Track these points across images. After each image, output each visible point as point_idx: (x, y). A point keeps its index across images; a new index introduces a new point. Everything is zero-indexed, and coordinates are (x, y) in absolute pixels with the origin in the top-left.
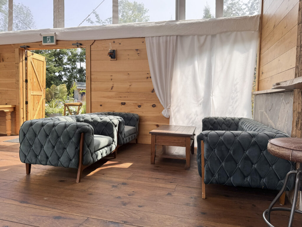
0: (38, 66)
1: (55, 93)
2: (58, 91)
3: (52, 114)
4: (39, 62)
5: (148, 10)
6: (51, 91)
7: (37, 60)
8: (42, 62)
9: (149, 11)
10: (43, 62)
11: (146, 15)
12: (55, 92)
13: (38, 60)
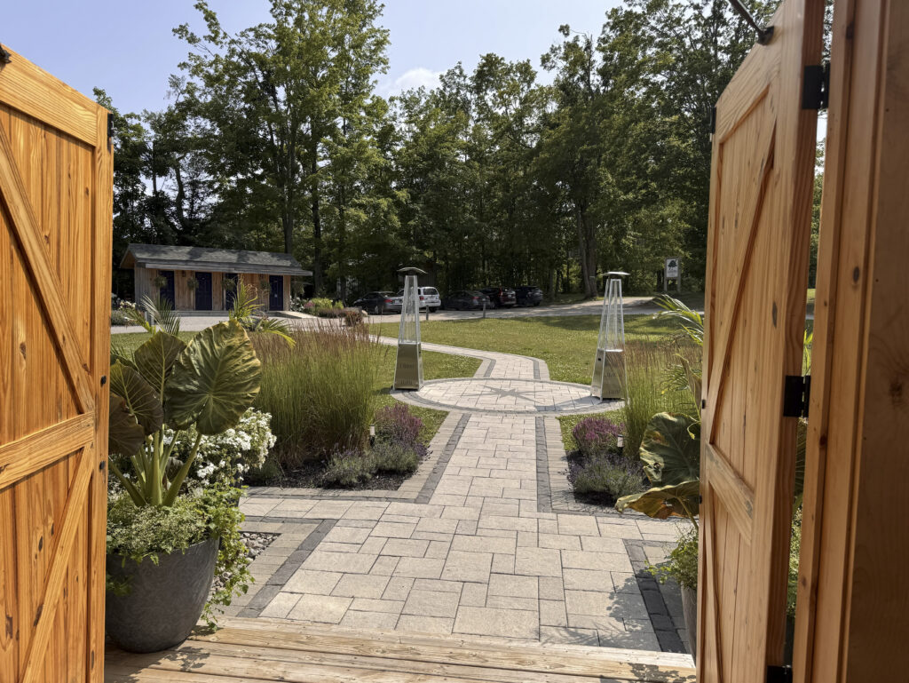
0: (51, 191)
1: (171, 392)
2: (194, 376)
3: (155, 558)
4: (59, 146)
5: (383, 5)
6: (146, 385)
7: (39, 130)
8: (82, 151)
9: (384, 9)
10: (92, 148)
11: (377, 23)
12: (172, 384)
13: (47, 127)
